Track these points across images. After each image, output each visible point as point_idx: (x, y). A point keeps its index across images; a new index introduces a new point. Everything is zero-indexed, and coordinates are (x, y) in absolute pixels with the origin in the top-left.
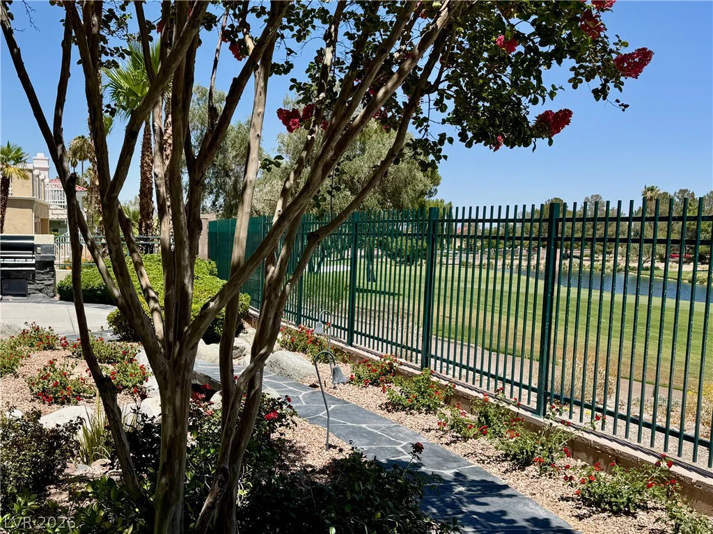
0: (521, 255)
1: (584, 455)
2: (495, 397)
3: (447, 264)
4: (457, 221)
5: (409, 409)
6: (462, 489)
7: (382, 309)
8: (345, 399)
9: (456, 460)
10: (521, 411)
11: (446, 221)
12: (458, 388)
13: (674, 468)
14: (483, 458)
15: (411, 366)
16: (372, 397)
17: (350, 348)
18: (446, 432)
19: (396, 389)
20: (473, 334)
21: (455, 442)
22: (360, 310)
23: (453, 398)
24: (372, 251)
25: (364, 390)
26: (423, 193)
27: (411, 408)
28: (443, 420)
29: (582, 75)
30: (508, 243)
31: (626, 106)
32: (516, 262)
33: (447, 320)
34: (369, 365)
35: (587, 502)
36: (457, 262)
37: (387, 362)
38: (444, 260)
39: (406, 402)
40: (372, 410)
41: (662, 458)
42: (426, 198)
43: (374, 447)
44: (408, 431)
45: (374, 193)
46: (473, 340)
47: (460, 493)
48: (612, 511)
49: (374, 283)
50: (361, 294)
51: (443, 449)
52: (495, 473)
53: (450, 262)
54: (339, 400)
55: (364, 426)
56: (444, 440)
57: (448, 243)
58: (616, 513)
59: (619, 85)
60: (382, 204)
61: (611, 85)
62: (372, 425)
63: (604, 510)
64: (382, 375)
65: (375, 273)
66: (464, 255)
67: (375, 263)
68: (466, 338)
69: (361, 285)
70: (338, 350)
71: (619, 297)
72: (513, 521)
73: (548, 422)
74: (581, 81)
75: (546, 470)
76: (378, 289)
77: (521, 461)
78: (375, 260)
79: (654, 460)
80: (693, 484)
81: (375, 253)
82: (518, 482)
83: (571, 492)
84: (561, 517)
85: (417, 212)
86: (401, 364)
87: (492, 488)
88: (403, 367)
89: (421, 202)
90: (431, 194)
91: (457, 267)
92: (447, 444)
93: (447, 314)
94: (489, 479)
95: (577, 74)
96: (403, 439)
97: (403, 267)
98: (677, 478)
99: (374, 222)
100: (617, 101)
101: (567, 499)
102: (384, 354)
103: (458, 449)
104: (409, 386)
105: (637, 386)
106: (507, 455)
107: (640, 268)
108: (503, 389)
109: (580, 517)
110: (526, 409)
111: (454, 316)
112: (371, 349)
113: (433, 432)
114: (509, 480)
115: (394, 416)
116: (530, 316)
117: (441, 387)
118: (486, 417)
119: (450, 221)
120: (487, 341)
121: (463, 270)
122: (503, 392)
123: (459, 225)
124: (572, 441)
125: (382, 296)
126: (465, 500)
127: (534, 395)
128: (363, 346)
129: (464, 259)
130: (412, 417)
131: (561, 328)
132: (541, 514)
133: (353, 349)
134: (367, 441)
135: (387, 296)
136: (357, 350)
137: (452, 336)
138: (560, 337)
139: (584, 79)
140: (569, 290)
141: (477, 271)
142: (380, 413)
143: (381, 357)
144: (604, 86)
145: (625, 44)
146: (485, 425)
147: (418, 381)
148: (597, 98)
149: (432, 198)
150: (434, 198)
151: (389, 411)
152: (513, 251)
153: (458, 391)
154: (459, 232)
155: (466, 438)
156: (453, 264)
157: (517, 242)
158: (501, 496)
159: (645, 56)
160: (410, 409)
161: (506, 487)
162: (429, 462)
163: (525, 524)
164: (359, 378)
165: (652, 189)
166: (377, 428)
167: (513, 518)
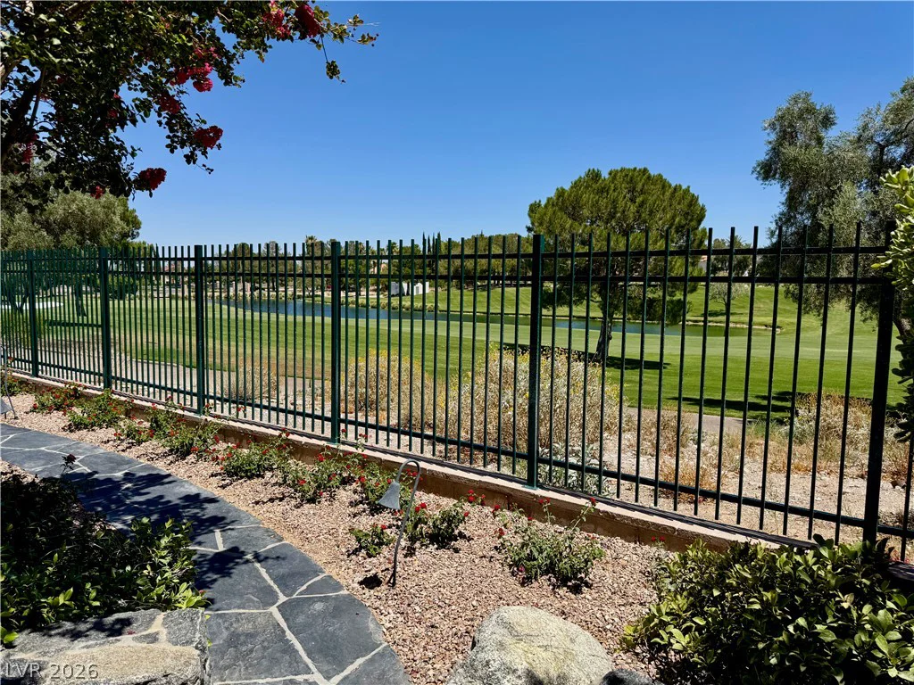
0: (220, 288)
1: (232, 439)
2: (165, 405)
3: (158, 298)
4: (164, 259)
5: (89, 426)
6: (129, 485)
7: (86, 340)
8: (27, 427)
9: (129, 462)
10: (186, 413)
11: (154, 259)
12: (135, 401)
13: (291, 437)
14: (153, 456)
15: (94, 388)
16: (54, 422)
17: (35, 379)
18: (122, 441)
19: (77, 410)
20: (175, 355)
21: (130, 448)
22: (64, 342)
23: (133, 411)
24: (80, 287)
25: (47, 417)
26: (125, 235)
27: (93, 424)
28: (119, 431)
29: (176, 142)
30: (208, 279)
31: (212, 170)
32: (217, 294)
33: (150, 345)
34: (52, 393)
35: (230, 474)
36: (167, 295)
37: (72, 387)
38: (155, 294)
39: (87, 421)
40: (54, 433)
41: (283, 430)
42: (129, 240)
43: (49, 466)
44: (87, 446)
45: (72, 233)
46: (175, 360)
47: (127, 489)
48: (247, 476)
49: (85, 317)
50: (67, 328)
51: (120, 456)
52: (161, 467)
53: (161, 295)
54: (19, 429)
55: (43, 449)
56: (120, 448)
57: (158, 279)
58: (250, 478)
59: (204, 153)
60: (81, 244)
61: (198, 153)
62: (51, 447)
63: (242, 477)
64: (66, 400)
65: (85, 308)
66: (173, 290)
67: (84, 298)
68: (168, 359)
69: (67, 319)
70: (23, 382)
71: (290, 318)
72: (169, 502)
73: (204, 417)
74: (176, 148)
75: (201, 456)
76: (90, 322)
77: (182, 452)
78: (84, 296)
79: (277, 433)
80: (303, 445)
81: (84, 289)
82: (179, 470)
83: (218, 469)
84: (210, 490)
85: (121, 253)
86: (86, 388)
87: (157, 479)
88: (87, 390)
89: (124, 244)
90: (133, 236)
91: (167, 300)
92: (123, 451)
93: (150, 340)
94: (155, 472)
95: (173, 141)
96: (80, 454)
97: (116, 302)
98: (294, 443)
99: (75, 259)
100: (204, 166)
101: (216, 475)
102: (69, 380)
103: (131, 454)
104: (89, 407)
105: (299, 381)
106: (171, 450)
107: (313, 297)
108: (172, 398)
109: (223, 487)
110: (190, 411)
111: (156, 341)
112: (57, 378)
113: (111, 442)
114: (172, 470)
115: (75, 436)
116: (225, 337)
117: (120, 403)
118: (156, 422)
119: (157, 259)
120: (188, 360)
121: (174, 302)
122: (172, 400)
123: (167, 263)
124: (221, 429)
125: (90, 328)
126: (130, 494)
127: (195, 399)
128: (48, 375)
129: (174, 293)
130: (93, 433)
131: (210, 341)
132: (193, 491)
133: (39, 379)
134: (43, 462)
135: (95, 329)
136: (43, 380)
137: (157, 358)
138: (211, 345)
139: (178, 146)
140: (252, 314)
141: (180, 302)
142: (62, 434)
143: (66, 384)
144: (192, 153)
145: (204, 122)
146: (156, 428)
147: (99, 401)
148: (189, 162)
149: (135, 240)
150: (137, 240)
151: (71, 431)
152: (213, 285)
153: (135, 404)
154: (167, 269)
155: (139, 443)
156: (164, 297)
157: (216, 277)
158: (163, 484)
159: (217, 132)
160: (92, 426)
161: (169, 475)
162: (104, 469)
163: (178, 502)
164: (43, 405)
165: (311, 238)
166: (56, 449)
167: (170, 499)
